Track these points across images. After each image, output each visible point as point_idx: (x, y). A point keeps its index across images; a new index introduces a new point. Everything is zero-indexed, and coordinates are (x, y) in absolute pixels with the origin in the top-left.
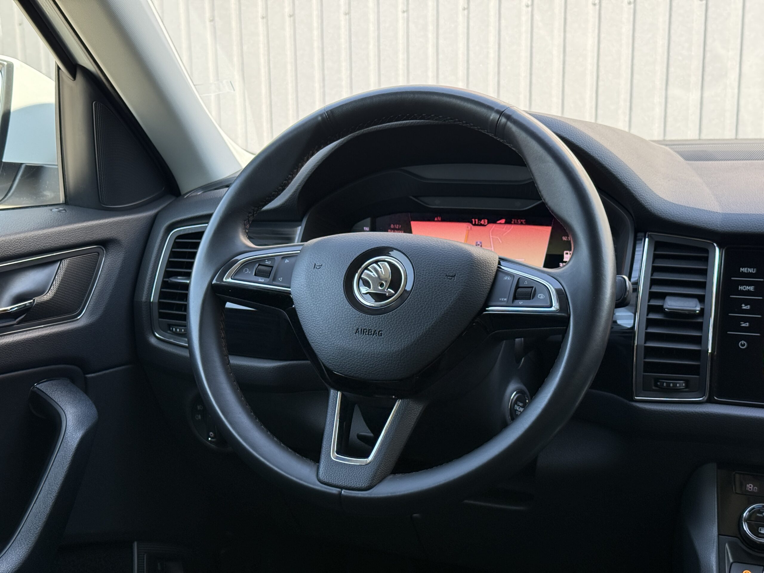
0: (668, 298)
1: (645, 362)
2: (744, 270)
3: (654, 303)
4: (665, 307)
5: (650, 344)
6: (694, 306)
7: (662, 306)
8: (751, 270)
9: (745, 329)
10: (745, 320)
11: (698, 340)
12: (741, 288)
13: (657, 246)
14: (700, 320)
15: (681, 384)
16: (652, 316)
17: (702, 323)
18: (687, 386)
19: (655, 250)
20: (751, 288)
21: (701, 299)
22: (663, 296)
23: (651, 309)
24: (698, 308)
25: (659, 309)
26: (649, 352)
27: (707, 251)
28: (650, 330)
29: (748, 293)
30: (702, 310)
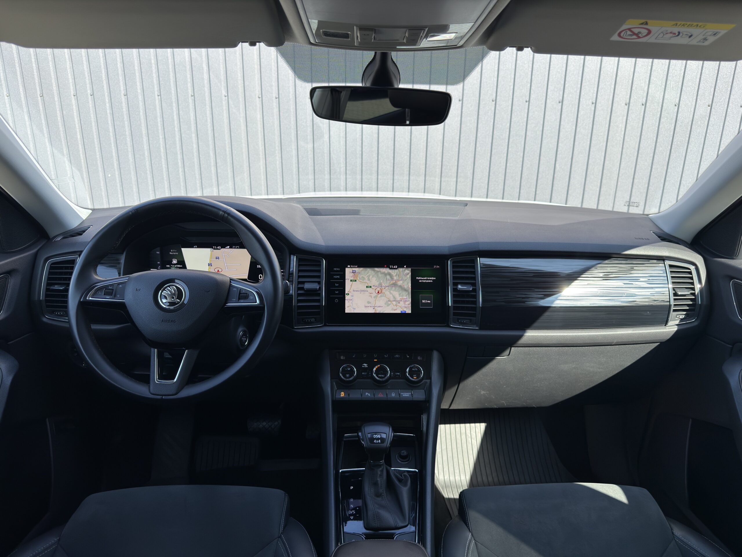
0: (305, 283)
1: (298, 312)
2: (335, 269)
3: (300, 286)
4: (304, 288)
5: (299, 304)
6: (316, 286)
7: (303, 287)
8: (338, 269)
9: (337, 294)
10: (337, 290)
11: (319, 301)
12: (335, 277)
13: (299, 260)
14: (319, 292)
15: (313, 320)
16: (299, 292)
17: (320, 293)
18: (315, 321)
19: (299, 262)
20: (338, 277)
21: (319, 283)
22: (303, 283)
23: (299, 289)
24: (318, 287)
25: (302, 289)
26: (299, 307)
27: (320, 262)
28: (299, 298)
29: (337, 279)
30: (320, 288)
